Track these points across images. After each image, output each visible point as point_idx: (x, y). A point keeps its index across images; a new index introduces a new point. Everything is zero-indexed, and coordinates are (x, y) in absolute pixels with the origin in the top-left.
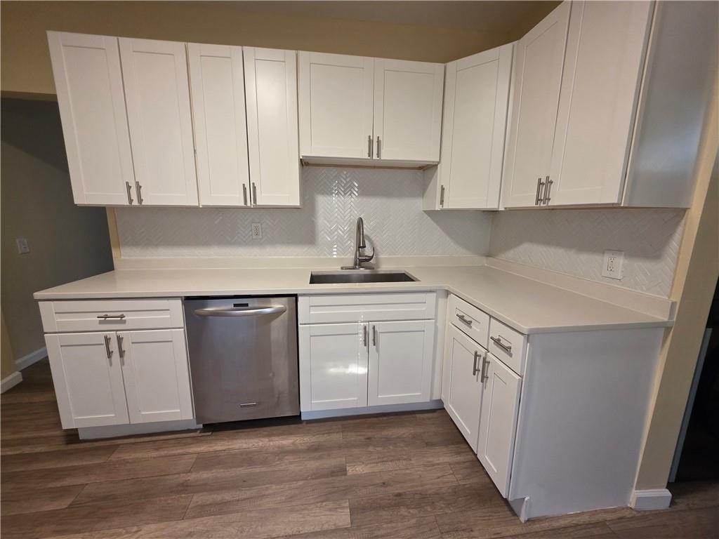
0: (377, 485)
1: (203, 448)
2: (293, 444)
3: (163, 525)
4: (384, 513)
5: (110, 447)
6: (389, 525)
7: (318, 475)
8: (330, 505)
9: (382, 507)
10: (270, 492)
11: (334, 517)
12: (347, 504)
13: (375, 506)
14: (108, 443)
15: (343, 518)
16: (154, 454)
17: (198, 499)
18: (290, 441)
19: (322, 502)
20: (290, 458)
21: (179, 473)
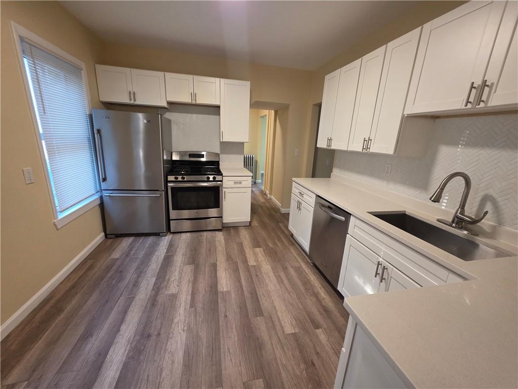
0: (315, 348)
1: (304, 266)
2: (324, 298)
3: (271, 269)
4: (298, 353)
5: (292, 243)
6: (291, 356)
7: (309, 314)
8: (294, 323)
9: (301, 352)
10: (292, 295)
11: (288, 325)
12: (297, 331)
13: (301, 348)
14: (294, 241)
15: (289, 330)
16: (295, 255)
17: (282, 274)
18: (325, 297)
19: (294, 318)
20: (314, 299)
21: (290, 264)
